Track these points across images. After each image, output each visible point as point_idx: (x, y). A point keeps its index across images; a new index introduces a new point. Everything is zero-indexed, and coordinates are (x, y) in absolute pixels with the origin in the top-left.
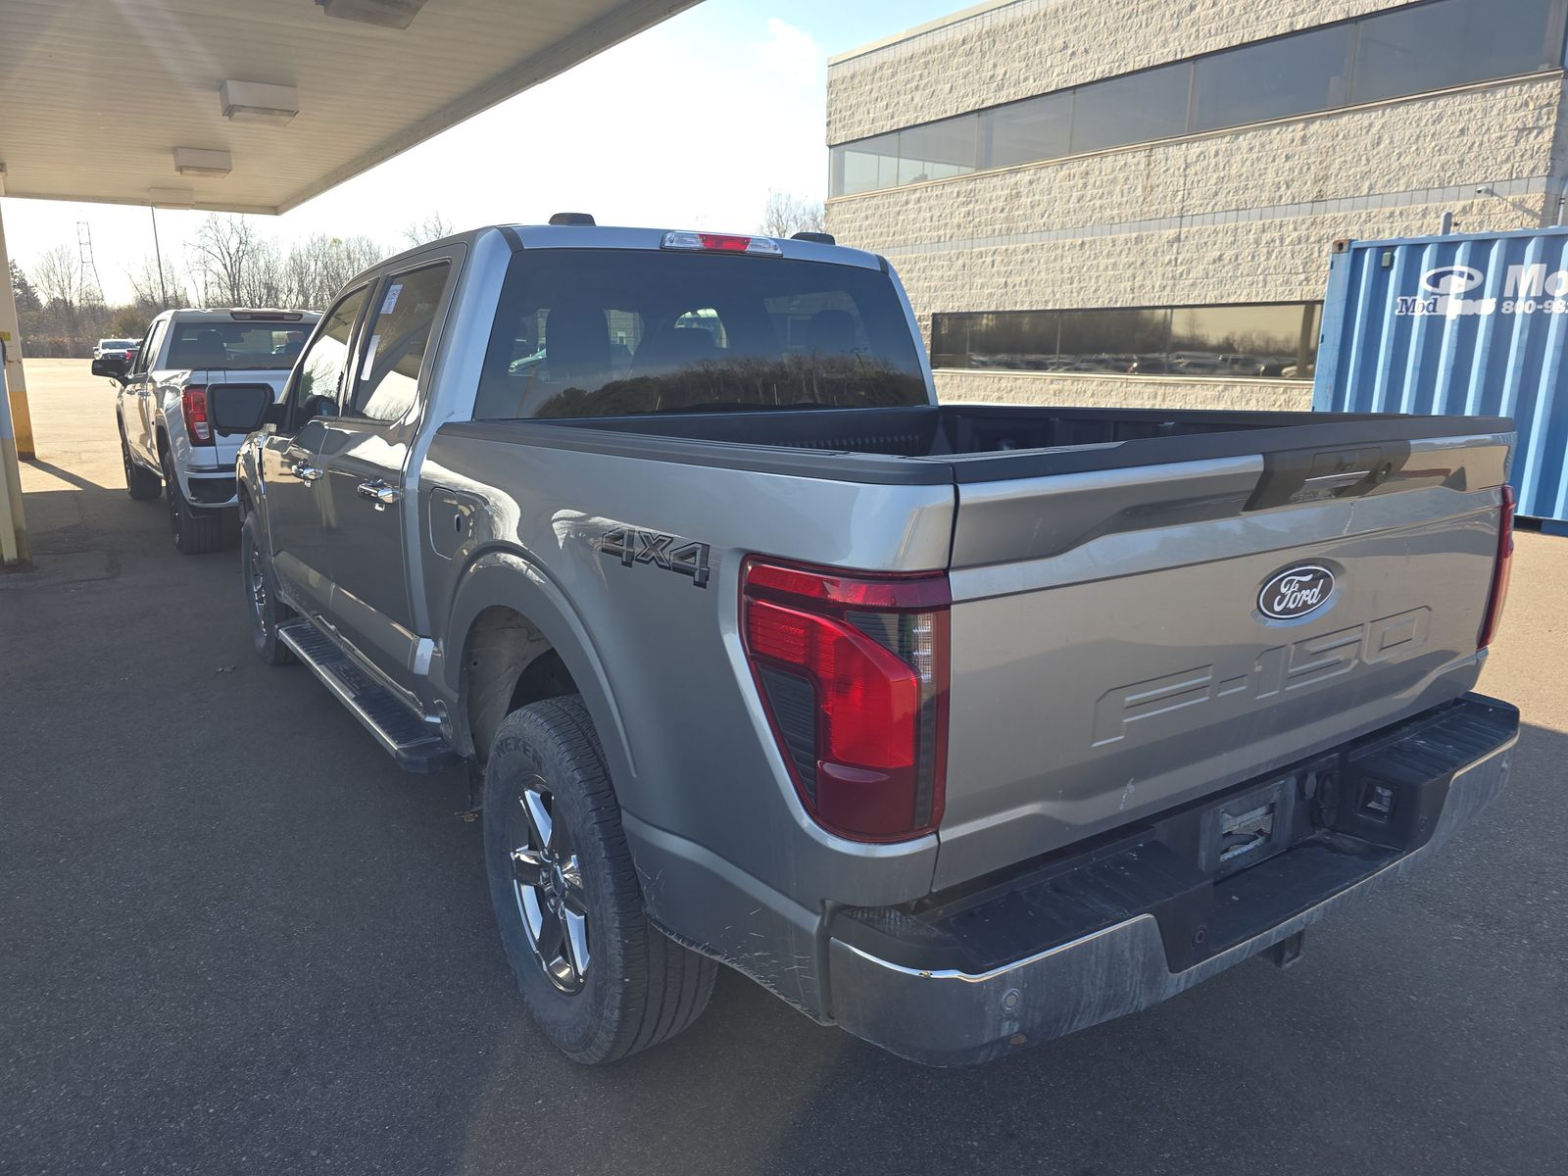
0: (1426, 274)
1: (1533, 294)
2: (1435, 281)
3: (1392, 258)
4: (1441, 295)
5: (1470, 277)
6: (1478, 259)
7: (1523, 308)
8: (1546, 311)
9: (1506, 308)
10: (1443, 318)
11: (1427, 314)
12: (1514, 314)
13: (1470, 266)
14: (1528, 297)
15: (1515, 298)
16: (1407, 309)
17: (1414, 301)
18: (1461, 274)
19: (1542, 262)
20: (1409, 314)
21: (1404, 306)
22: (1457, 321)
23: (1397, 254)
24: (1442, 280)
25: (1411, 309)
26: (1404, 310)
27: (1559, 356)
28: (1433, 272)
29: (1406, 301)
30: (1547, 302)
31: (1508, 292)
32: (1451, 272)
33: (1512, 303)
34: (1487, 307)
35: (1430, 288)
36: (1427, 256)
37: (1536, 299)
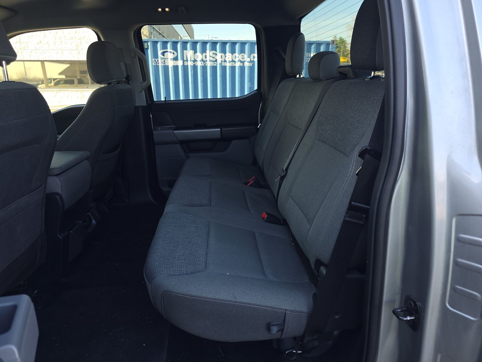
0: (160, 52)
1: (192, 60)
2: (163, 54)
3: (148, 45)
4: (166, 59)
5: (174, 53)
6: (175, 48)
7: (190, 64)
8: (196, 65)
9: (186, 63)
10: (168, 66)
11: (163, 65)
12: (188, 65)
13: (173, 50)
14: (191, 61)
15: (187, 61)
16: (156, 63)
17: (158, 60)
18: (171, 52)
19: (192, 50)
20: (157, 65)
21: (155, 62)
22: (173, 67)
23: (149, 44)
24: (165, 54)
25: (157, 63)
26: (155, 63)
27: (202, 78)
28: (162, 51)
29: (155, 60)
30: (196, 62)
31: (185, 59)
32: (167, 52)
33: (186, 62)
34: (180, 63)
35: (162, 56)
36: (159, 45)
37: (193, 61)
